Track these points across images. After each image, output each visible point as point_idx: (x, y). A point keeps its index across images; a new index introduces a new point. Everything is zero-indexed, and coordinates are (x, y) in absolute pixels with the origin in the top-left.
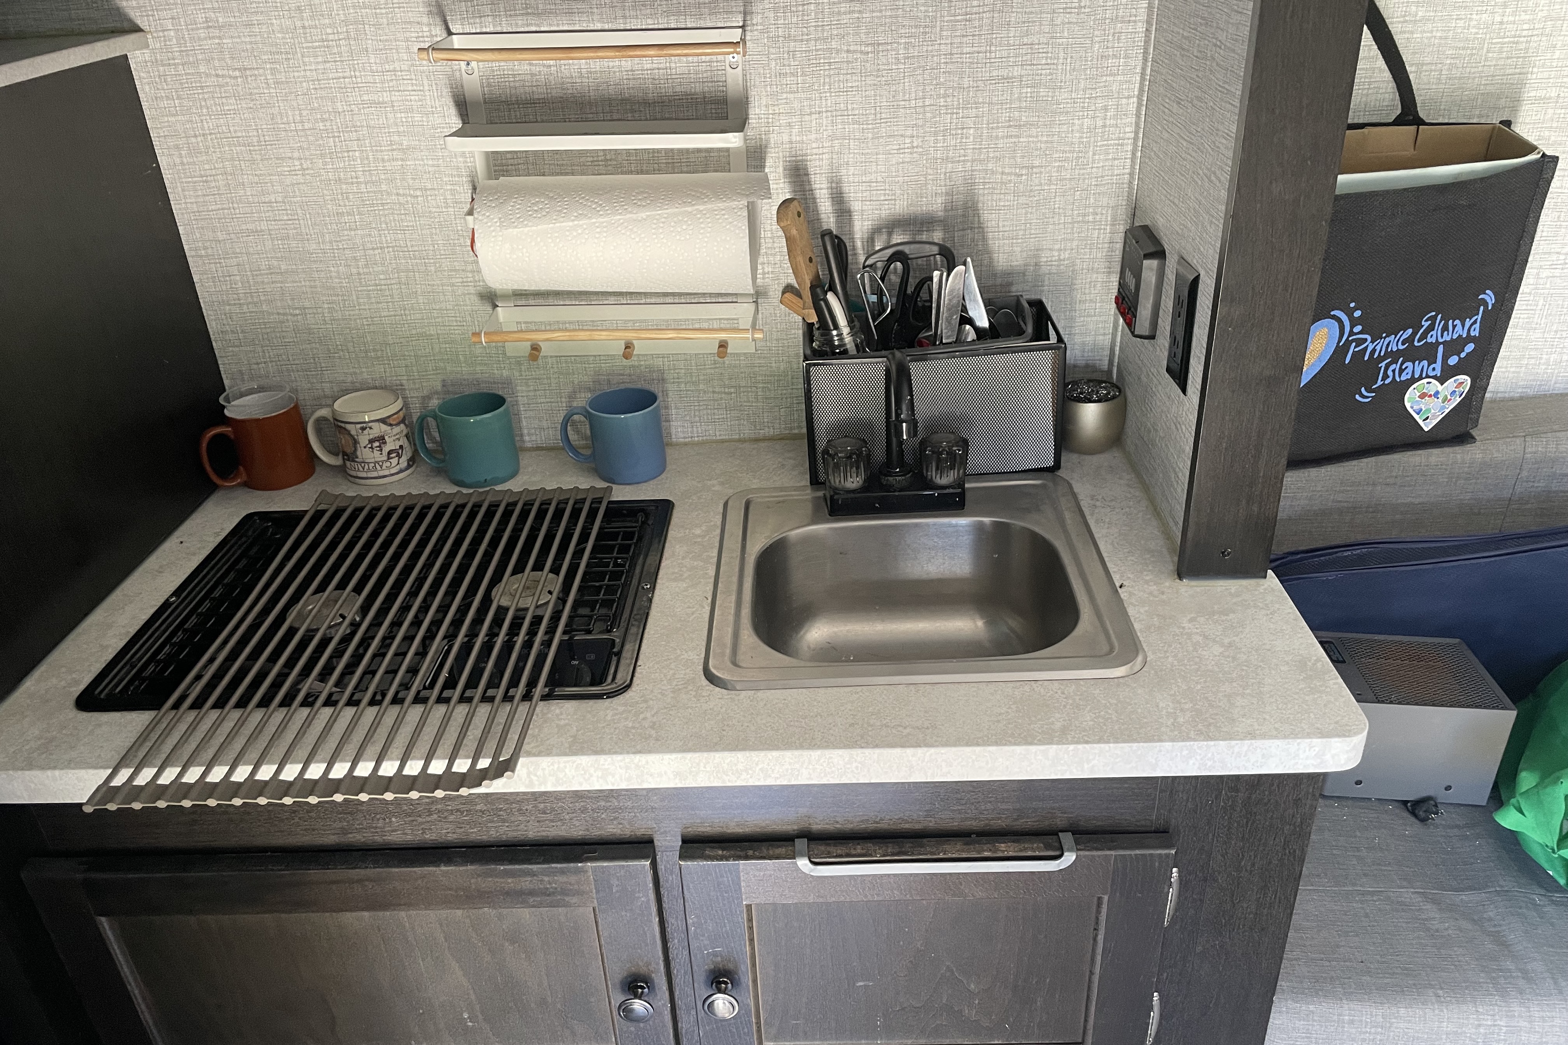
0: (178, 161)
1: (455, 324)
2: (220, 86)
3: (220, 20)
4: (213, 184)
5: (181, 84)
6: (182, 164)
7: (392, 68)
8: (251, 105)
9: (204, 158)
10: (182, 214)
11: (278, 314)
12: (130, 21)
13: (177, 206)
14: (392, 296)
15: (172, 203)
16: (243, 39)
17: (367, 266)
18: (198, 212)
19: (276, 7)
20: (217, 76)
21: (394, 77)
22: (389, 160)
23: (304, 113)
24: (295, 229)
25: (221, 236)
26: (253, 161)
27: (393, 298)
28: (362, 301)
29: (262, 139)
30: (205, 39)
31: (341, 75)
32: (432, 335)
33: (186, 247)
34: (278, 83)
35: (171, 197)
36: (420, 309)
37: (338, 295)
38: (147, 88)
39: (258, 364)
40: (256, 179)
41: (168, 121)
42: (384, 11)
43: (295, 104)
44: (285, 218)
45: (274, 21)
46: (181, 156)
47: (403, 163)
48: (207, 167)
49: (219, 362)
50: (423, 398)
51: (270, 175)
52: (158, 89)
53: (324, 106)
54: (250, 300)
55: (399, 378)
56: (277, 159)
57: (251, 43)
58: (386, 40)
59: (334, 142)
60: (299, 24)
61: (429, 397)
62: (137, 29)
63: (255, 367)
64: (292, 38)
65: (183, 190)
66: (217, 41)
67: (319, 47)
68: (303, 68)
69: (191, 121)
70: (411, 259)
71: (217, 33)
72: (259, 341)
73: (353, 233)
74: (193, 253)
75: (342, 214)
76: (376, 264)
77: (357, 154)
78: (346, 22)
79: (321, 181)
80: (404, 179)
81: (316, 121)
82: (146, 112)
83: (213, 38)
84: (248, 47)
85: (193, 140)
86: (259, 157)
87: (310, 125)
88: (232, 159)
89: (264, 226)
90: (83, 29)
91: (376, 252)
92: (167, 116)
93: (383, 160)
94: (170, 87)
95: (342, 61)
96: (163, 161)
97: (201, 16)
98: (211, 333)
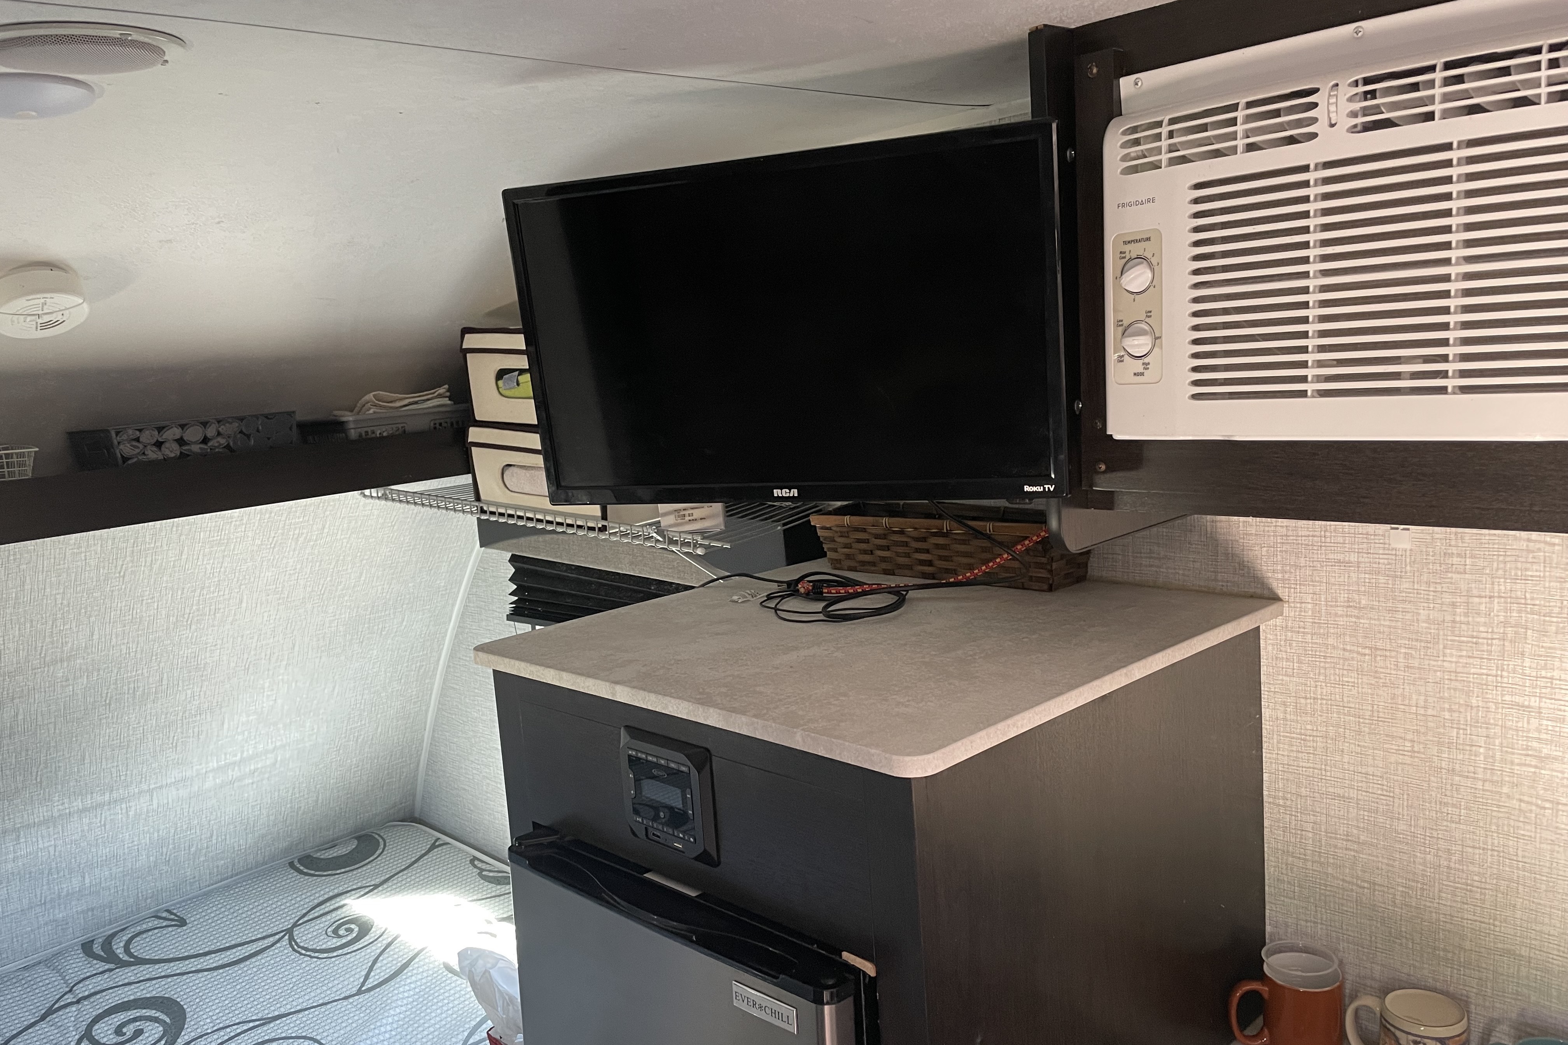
0: (1281, 716)
1: (1555, 952)
2: (1345, 659)
3: (1363, 602)
4: (1311, 744)
5: (1306, 650)
6: (1285, 719)
7: (1549, 675)
8: (1373, 682)
9: (1309, 718)
10: (1271, 763)
11: (1343, 880)
12: (1271, 590)
13: (1268, 755)
14: (1483, 901)
15: (1264, 750)
16: (1382, 622)
17: (1460, 862)
18: (1288, 765)
19: (1428, 599)
20: (1344, 650)
21: (1549, 685)
22: (1520, 765)
23: (1431, 700)
24: (1387, 805)
25: (1303, 792)
26: (1359, 732)
27: (1484, 904)
28: (1444, 895)
29: (1376, 714)
30: (1342, 616)
31: (1485, 671)
32: (1523, 957)
33: (1265, 793)
34: (1408, 667)
35: (1265, 745)
36: (1515, 925)
37: (1418, 882)
38: (1270, 648)
39: (1307, 921)
40: (1358, 749)
41: (1282, 680)
42: (1555, 620)
43: (1422, 690)
44: (1379, 792)
45: (1422, 611)
46: (1285, 712)
47: (1538, 771)
48: (1309, 727)
49: (1267, 907)
50: (1492, 1020)
51: (1374, 749)
52: (1281, 651)
53: (1455, 698)
54: (1316, 858)
55: (1467, 988)
56: (1387, 736)
57: (1390, 627)
58: (1550, 648)
59: (1458, 733)
60: (1448, 618)
61: (1499, 1021)
62: (1275, 598)
63: (1303, 923)
64: (1438, 629)
65: (1278, 742)
66: (1354, 620)
67: (1468, 642)
68: (1441, 658)
69: (1306, 685)
70: (1518, 868)
71: (1356, 612)
72: (1315, 900)
73: (1454, 825)
74: (1271, 800)
75: (1446, 804)
76: (1473, 864)
77: (1482, 750)
78: (1505, 624)
79: (1430, 767)
80: (1533, 787)
81: (1443, 709)
82: (1263, 669)
83: (1351, 616)
84: (1386, 629)
85: (1303, 701)
86: (1367, 730)
87: (1435, 713)
88: (1338, 726)
89: (1353, 794)
90: (1225, 589)
91: (1477, 851)
92: (1282, 675)
93: (1512, 763)
94: (1293, 651)
95: (1490, 659)
96: (1266, 713)
97: (1343, 596)
98: (1267, 877)
